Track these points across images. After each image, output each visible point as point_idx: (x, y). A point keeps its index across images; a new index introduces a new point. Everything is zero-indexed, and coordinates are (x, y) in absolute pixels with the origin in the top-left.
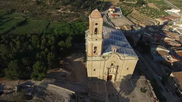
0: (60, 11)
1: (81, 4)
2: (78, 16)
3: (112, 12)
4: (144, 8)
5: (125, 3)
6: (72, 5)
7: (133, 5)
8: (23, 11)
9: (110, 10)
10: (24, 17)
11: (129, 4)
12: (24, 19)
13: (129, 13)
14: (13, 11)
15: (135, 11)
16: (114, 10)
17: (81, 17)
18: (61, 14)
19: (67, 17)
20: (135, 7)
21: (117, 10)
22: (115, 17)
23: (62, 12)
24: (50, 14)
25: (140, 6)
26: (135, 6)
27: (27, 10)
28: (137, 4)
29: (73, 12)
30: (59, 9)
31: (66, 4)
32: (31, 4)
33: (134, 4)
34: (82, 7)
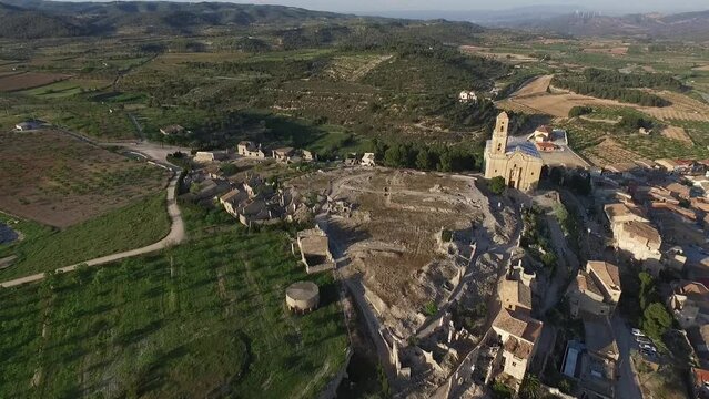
0: (418, 125)
1: (465, 116)
2: (458, 139)
3: (541, 140)
4: (642, 137)
5: (584, 122)
6: (446, 117)
7: (606, 128)
8: (342, 122)
9: (537, 133)
10: (347, 132)
11: (594, 123)
12: (348, 136)
13: (590, 145)
14: (324, 120)
15: (609, 142)
16: (547, 135)
17: (463, 141)
18: (422, 131)
19: (434, 138)
20: (614, 132)
21: (553, 136)
22: (548, 149)
23: (425, 128)
24: (399, 130)
25: (628, 132)
26: (615, 130)
27: (352, 120)
28: (621, 125)
29: (446, 131)
30: (417, 121)
31: (431, 114)
32: (359, 109)
33: (610, 125)
34: (467, 121)
